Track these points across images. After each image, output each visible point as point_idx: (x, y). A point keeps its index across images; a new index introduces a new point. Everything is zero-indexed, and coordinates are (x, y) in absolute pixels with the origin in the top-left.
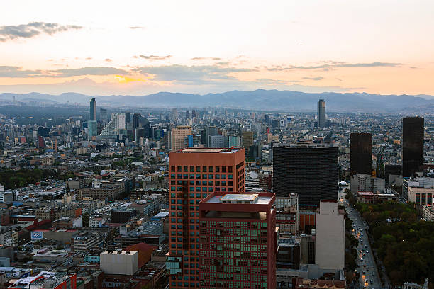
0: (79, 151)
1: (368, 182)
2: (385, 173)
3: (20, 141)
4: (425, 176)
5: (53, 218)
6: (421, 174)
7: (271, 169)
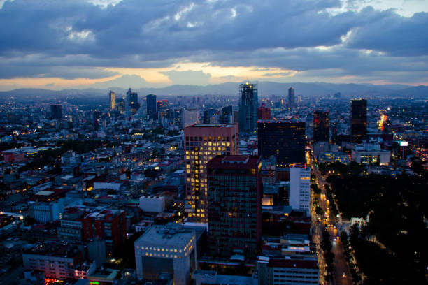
0: (121, 127)
1: (327, 147)
2: (339, 140)
3: (83, 121)
4: (368, 142)
5: (106, 174)
6: (364, 141)
7: (256, 139)
